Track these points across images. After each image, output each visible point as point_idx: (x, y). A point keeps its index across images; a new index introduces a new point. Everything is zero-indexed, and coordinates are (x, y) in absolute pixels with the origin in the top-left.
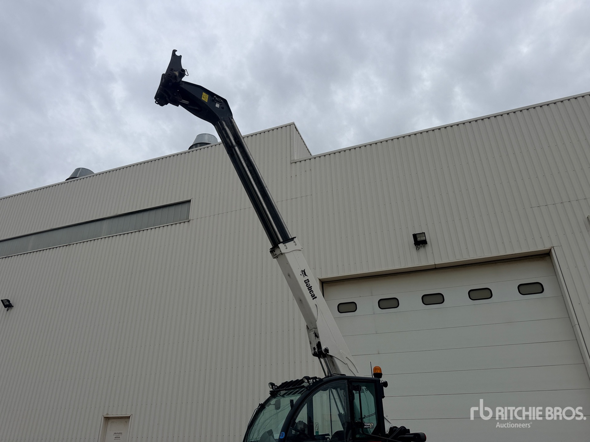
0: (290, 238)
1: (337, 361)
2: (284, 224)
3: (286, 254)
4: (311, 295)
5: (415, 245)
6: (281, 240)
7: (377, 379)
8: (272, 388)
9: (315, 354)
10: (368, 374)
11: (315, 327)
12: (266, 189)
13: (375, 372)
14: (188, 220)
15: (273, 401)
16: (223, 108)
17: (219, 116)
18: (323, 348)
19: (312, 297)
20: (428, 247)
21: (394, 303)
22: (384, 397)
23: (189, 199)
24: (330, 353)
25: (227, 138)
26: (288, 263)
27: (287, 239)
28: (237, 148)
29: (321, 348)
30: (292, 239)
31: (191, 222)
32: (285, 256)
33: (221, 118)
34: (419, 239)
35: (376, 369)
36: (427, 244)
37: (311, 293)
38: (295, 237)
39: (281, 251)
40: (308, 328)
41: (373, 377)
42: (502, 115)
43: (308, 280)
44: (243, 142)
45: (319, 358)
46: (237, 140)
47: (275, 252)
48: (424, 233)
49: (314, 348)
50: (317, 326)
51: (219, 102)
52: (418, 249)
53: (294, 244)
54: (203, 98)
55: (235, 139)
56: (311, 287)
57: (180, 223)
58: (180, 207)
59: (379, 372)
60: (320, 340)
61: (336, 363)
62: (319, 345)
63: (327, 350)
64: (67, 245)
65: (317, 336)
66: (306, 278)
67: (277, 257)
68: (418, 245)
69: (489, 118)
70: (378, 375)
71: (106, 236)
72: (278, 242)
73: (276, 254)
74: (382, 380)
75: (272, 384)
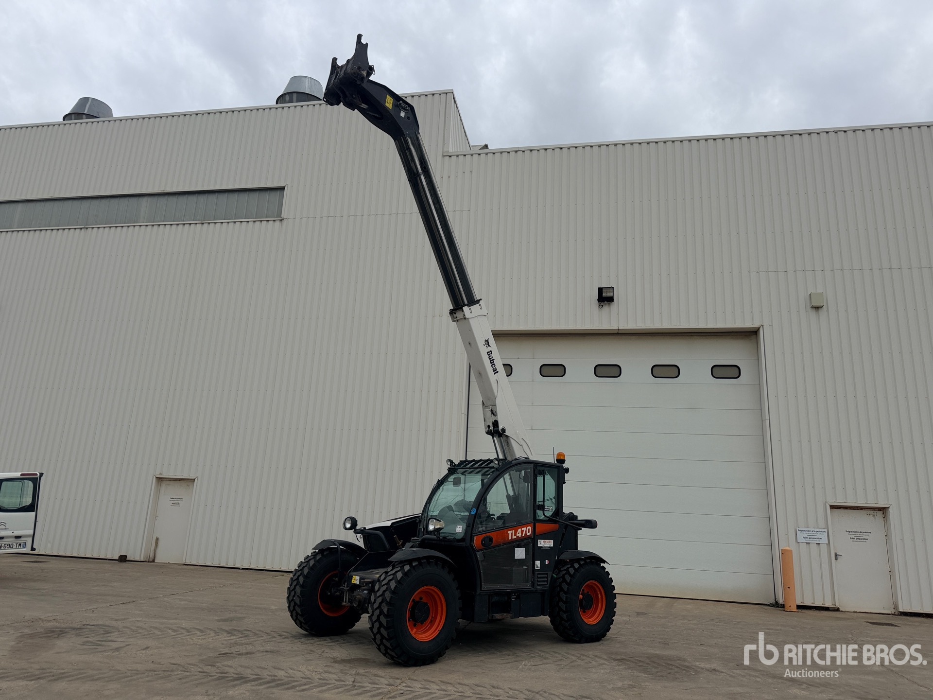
0: (476, 300)
1: (513, 442)
2: (470, 282)
3: (470, 320)
4: (493, 369)
5: (598, 302)
6: (466, 302)
7: (560, 464)
8: (451, 465)
9: (489, 433)
10: (551, 459)
11: (493, 404)
12: (453, 234)
13: (558, 458)
14: (280, 219)
15: (452, 478)
16: (408, 118)
17: (403, 130)
18: (500, 427)
19: (494, 371)
20: (614, 305)
21: (559, 371)
22: (565, 483)
23: (281, 185)
24: (507, 433)
25: (412, 162)
26: (471, 330)
27: (472, 301)
28: (422, 177)
29: (498, 427)
30: (478, 301)
31: (285, 222)
32: (469, 321)
33: (406, 132)
34: (604, 295)
35: (559, 454)
36: (613, 301)
37: (493, 367)
38: (481, 299)
39: (464, 315)
40: (483, 404)
41: (556, 462)
42: (740, 138)
43: (491, 351)
44: (430, 169)
45: (493, 437)
46: (423, 166)
47: (455, 314)
48: (613, 288)
49: (489, 426)
50: (497, 403)
51: (405, 109)
52: (601, 307)
53: (480, 307)
54: (387, 104)
55: (421, 165)
56: (494, 359)
57: (268, 221)
58: (267, 195)
59: (562, 458)
60: (498, 418)
61: (511, 444)
62: (496, 424)
63: (504, 430)
64: (81, 228)
65: (494, 413)
66: (489, 349)
67: (458, 321)
68: (602, 302)
69: (723, 139)
70: (561, 461)
71: (146, 222)
72: (462, 304)
73: (456, 317)
74: (565, 465)
75: (451, 462)
